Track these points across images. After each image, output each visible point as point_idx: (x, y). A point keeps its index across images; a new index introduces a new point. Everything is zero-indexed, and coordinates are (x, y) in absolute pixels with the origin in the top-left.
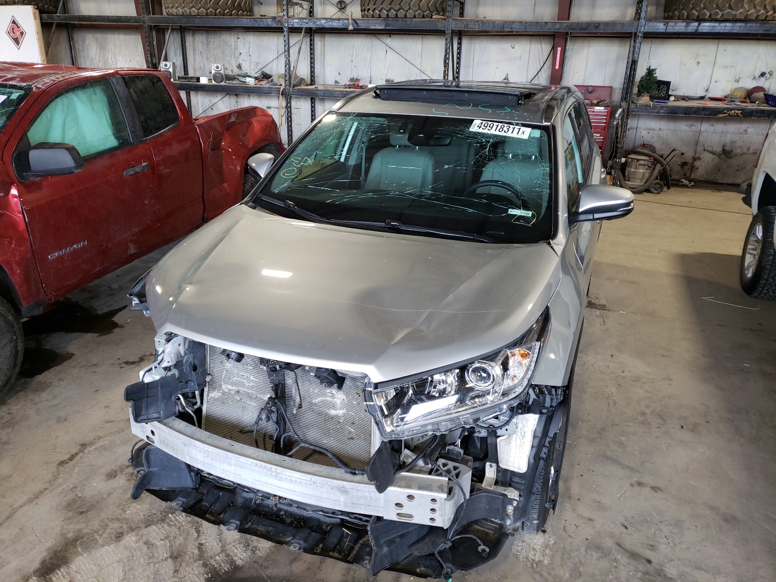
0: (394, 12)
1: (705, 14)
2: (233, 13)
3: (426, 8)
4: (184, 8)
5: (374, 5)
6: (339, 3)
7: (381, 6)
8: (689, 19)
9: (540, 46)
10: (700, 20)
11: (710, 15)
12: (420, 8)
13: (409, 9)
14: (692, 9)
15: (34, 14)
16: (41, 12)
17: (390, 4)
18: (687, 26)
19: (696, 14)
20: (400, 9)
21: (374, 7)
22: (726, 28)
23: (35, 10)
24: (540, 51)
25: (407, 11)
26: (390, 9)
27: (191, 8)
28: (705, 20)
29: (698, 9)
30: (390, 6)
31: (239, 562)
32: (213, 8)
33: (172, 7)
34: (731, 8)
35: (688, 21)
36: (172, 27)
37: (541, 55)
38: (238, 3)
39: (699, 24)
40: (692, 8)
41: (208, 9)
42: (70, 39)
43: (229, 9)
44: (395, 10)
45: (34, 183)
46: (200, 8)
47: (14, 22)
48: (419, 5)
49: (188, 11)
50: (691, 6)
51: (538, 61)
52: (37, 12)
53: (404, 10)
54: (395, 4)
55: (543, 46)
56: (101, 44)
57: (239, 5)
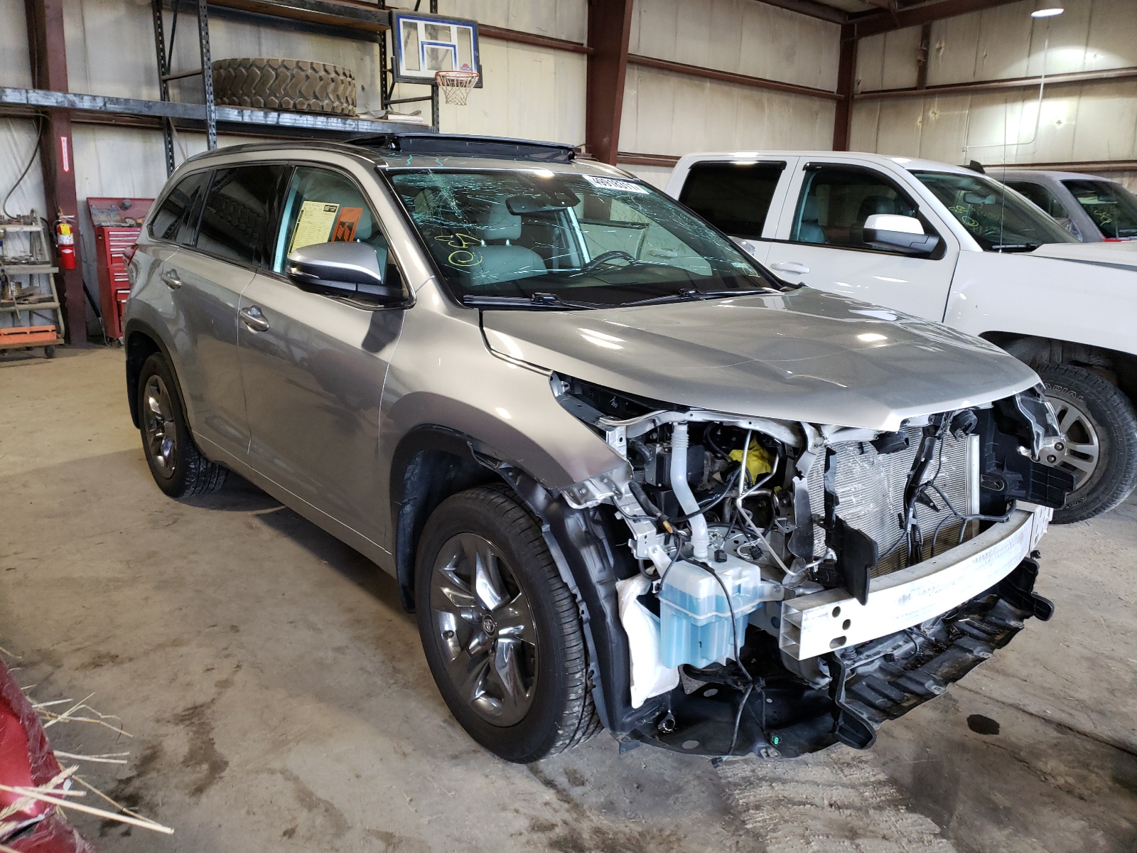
1: (289, 103)
8: (268, 108)
9: (8, 134)
10: (281, 110)
11: (295, 105)
14: (270, 95)
18: (266, 116)
19: (277, 101)
22: (309, 122)
24: (12, 142)
28: (287, 111)
29: (278, 95)
34: (316, 97)
35: (266, 110)
37: (15, 150)
39: (279, 115)
40: (255, 93)
50: (268, 92)
51: (13, 160)
55: (15, 134)
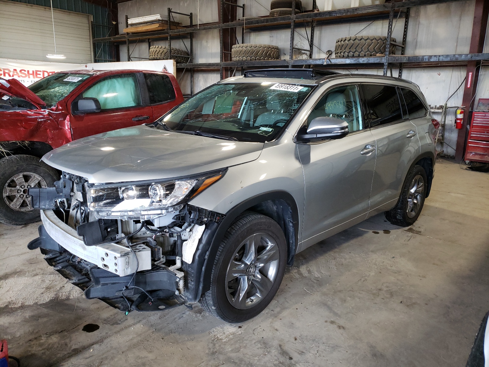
0: (352, 54)
2: (265, 59)
3: (373, 50)
4: (239, 57)
5: (341, 50)
6: (328, 52)
7: (345, 50)
9: (459, 73)
12: (368, 51)
13: (362, 51)
15: (174, 64)
16: (177, 63)
17: (350, 49)
20: (356, 51)
21: (341, 51)
23: (175, 62)
24: (459, 76)
25: (360, 52)
26: (350, 52)
27: (243, 57)
30: (349, 50)
31: (71, 297)
32: (254, 57)
33: (234, 57)
36: (237, 68)
37: (460, 79)
38: (269, 54)
41: (252, 57)
42: (192, 77)
43: (263, 57)
44: (353, 52)
45: (80, 116)
46: (247, 57)
47: (165, 68)
48: (368, 48)
49: (242, 58)
51: (458, 83)
52: (175, 63)
53: (358, 52)
54: (353, 49)
55: (462, 73)
56: (205, 79)
57: (270, 55)
